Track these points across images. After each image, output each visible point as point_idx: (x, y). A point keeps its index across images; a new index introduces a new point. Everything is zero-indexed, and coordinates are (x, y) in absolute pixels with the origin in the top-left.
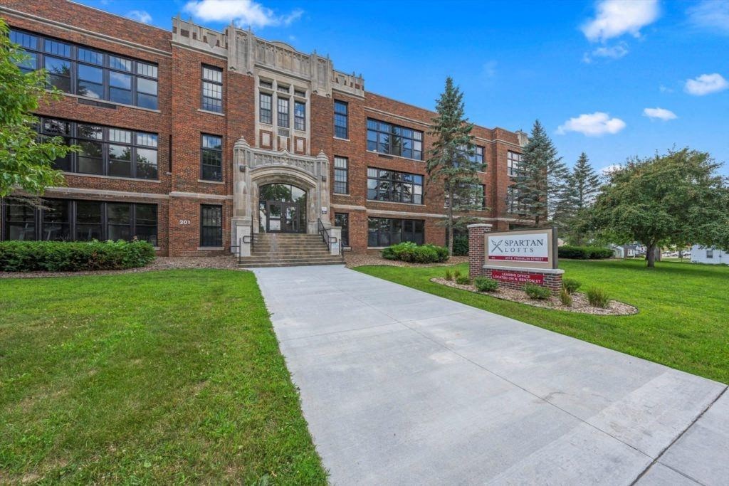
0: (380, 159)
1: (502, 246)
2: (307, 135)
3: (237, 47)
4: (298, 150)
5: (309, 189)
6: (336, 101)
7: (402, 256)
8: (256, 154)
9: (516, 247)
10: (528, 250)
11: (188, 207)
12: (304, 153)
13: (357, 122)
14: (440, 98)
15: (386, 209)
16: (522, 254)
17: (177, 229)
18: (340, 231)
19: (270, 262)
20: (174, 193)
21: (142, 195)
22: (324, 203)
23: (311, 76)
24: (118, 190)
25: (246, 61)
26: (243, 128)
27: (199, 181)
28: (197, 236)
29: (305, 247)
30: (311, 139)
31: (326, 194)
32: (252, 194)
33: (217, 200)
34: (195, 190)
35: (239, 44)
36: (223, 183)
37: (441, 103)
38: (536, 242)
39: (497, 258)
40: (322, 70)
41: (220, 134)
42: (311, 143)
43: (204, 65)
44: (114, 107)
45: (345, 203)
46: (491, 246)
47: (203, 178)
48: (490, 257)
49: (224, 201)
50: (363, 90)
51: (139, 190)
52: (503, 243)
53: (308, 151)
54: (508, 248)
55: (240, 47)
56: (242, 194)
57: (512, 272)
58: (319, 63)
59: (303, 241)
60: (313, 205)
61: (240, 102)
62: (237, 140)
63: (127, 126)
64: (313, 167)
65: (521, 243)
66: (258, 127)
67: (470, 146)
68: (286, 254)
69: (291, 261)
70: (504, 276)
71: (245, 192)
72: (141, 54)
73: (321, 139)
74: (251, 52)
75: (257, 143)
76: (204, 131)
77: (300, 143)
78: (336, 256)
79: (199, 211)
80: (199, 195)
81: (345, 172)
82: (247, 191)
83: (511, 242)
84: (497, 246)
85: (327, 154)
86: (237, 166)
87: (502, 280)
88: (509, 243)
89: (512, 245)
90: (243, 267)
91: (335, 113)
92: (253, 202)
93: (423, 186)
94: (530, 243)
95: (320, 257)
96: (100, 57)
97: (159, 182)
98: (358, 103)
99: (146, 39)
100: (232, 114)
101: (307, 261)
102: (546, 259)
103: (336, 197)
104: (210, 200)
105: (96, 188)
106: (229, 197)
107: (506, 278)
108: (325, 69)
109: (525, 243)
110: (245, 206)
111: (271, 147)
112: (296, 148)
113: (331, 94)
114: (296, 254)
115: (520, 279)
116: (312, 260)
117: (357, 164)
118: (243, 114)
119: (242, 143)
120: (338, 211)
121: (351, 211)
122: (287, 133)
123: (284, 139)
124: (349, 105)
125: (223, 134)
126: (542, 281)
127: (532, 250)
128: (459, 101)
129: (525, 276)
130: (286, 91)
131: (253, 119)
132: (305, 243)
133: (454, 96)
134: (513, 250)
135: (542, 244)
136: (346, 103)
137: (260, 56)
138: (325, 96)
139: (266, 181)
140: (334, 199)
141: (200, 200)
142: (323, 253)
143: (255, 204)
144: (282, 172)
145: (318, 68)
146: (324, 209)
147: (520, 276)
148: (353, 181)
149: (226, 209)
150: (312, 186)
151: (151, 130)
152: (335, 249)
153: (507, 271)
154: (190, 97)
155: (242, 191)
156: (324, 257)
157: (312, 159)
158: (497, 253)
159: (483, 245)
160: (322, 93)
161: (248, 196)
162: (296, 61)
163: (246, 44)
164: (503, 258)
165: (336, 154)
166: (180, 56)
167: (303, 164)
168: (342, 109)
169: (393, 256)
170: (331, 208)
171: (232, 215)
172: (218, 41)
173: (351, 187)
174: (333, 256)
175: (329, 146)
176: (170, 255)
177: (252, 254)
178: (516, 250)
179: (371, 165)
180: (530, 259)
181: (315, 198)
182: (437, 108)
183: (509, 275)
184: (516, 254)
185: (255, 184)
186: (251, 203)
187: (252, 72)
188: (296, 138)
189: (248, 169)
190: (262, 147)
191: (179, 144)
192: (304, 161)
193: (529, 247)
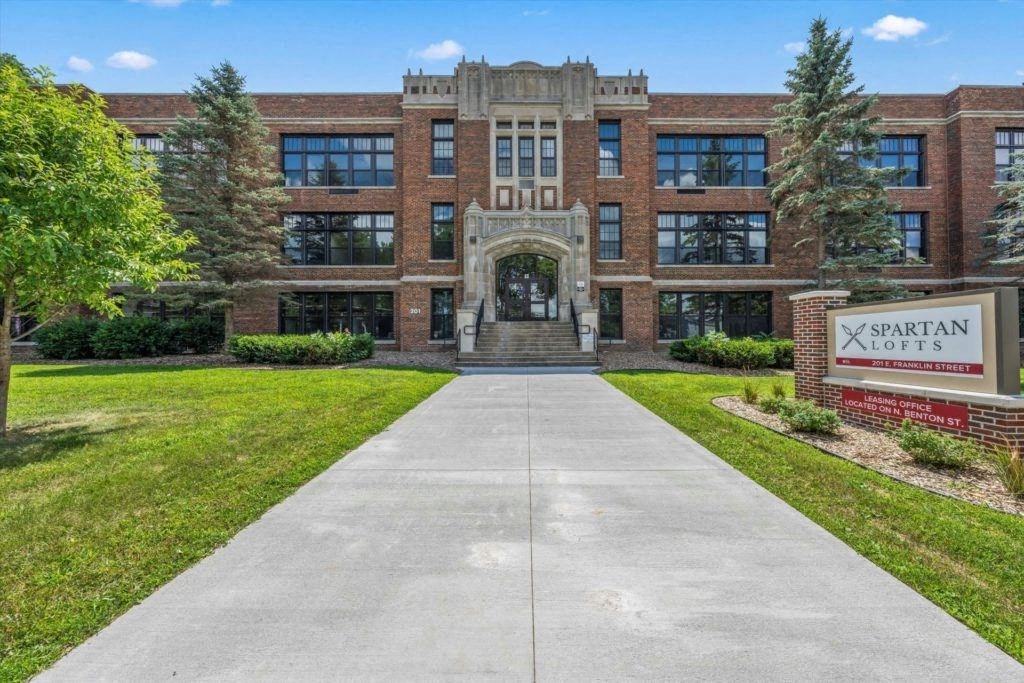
0: (680, 196)
1: (866, 337)
2: (558, 181)
3: (469, 88)
4: (546, 205)
5: (560, 258)
6: (602, 122)
7: (699, 355)
8: (490, 219)
9: (898, 340)
10: (928, 346)
11: (419, 293)
12: (554, 208)
13: (636, 145)
14: (794, 66)
15: (692, 278)
16: (912, 354)
17: (408, 319)
18: (596, 315)
19: (494, 360)
20: (406, 278)
21: (380, 283)
22: (581, 275)
23: (563, 96)
24: (360, 279)
25: (479, 101)
26: (477, 187)
27: (430, 261)
28: (427, 326)
29: (546, 340)
30: (564, 185)
31: (584, 263)
32: (485, 271)
33: (447, 283)
34: (426, 272)
35: (472, 82)
36: (455, 261)
37: (798, 75)
38: (949, 327)
39: (854, 362)
40: (579, 83)
41: (451, 200)
42: (564, 191)
43: (436, 121)
44: (355, 192)
45: (616, 273)
46: (840, 338)
47: (434, 258)
48: (840, 361)
49: (454, 283)
50: (646, 93)
51: (377, 278)
52: (868, 330)
53: (560, 203)
54: (880, 341)
55: (472, 86)
56: (472, 273)
57: (888, 395)
58: (574, 73)
59: (545, 331)
60: (565, 280)
61: (472, 156)
62: (468, 204)
63: (367, 210)
64: (564, 225)
65: (910, 329)
66: (495, 182)
67: (868, 139)
68: (517, 350)
69: (520, 360)
70: (870, 404)
71: (476, 270)
72: (379, 127)
73: (578, 183)
74: (485, 89)
75: (493, 203)
76: (434, 201)
77: (549, 194)
78: (587, 353)
79: (429, 298)
80: (429, 278)
81: (617, 226)
82: (478, 268)
83: (886, 327)
84: (854, 337)
85: (586, 203)
86: (467, 237)
87: (865, 411)
88: (880, 329)
89: (888, 333)
90: (461, 365)
91: (600, 140)
92: (486, 281)
93: (767, 230)
94: (931, 329)
95: (564, 354)
96: (345, 142)
97: (395, 266)
98: (637, 115)
99: (383, 110)
100: (464, 173)
101: (543, 359)
102: (977, 369)
103: (601, 265)
104: (439, 283)
105: (343, 279)
106: (459, 278)
107: (873, 407)
108: (584, 80)
109: (919, 329)
110: (476, 289)
111: (510, 207)
112: (542, 203)
113: (592, 114)
114: (531, 350)
115: (906, 412)
116: (550, 359)
117: (637, 211)
118: (475, 170)
119: (474, 208)
120: (604, 287)
121: (624, 284)
122: (531, 184)
123: (527, 193)
124: (622, 122)
125: (454, 200)
126: (965, 422)
127: (938, 346)
128: (840, 58)
129: (919, 407)
130: (530, 126)
131: (487, 175)
132: (547, 334)
133: (830, 50)
134: (889, 345)
135: (965, 332)
136: (618, 122)
137: (497, 90)
138: (583, 119)
139: (503, 252)
140: (596, 268)
141: (430, 284)
142: (568, 349)
143: (489, 284)
144: (522, 237)
145: (574, 80)
146: (580, 284)
147: (908, 404)
148: (630, 237)
149: (456, 293)
150: (565, 253)
151: (388, 210)
152: (588, 342)
153: (875, 393)
154: (420, 163)
155: (473, 268)
156: (569, 354)
157: (565, 214)
158: (854, 352)
159: (823, 336)
160: (579, 117)
161: (480, 274)
162: (544, 82)
163: (480, 80)
164: (868, 363)
165: (602, 201)
166: (411, 118)
167: (551, 222)
168: (610, 132)
169: (685, 354)
170: (592, 282)
171: (462, 299)
172: (449, 88)
173: (626, 247)
174: (584, 353)
175: (589, 191)
176: (402, 349)
177: (475, 349)
178: (898, 346)
179: (664, 209)
180: (934, 366)
181: (568, 270)
182: (789, 85)
183: (880, 401)
184: (897, 354)
185: (490, 259)
186: (484, 283)
187: (486, 114)
188: (543, 189)
189: (479, 240)
190: (499, 208)
191: (410, 220)
192: (553, 219)
193: (930, 339)
